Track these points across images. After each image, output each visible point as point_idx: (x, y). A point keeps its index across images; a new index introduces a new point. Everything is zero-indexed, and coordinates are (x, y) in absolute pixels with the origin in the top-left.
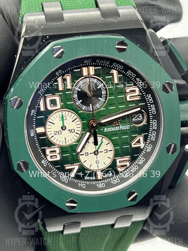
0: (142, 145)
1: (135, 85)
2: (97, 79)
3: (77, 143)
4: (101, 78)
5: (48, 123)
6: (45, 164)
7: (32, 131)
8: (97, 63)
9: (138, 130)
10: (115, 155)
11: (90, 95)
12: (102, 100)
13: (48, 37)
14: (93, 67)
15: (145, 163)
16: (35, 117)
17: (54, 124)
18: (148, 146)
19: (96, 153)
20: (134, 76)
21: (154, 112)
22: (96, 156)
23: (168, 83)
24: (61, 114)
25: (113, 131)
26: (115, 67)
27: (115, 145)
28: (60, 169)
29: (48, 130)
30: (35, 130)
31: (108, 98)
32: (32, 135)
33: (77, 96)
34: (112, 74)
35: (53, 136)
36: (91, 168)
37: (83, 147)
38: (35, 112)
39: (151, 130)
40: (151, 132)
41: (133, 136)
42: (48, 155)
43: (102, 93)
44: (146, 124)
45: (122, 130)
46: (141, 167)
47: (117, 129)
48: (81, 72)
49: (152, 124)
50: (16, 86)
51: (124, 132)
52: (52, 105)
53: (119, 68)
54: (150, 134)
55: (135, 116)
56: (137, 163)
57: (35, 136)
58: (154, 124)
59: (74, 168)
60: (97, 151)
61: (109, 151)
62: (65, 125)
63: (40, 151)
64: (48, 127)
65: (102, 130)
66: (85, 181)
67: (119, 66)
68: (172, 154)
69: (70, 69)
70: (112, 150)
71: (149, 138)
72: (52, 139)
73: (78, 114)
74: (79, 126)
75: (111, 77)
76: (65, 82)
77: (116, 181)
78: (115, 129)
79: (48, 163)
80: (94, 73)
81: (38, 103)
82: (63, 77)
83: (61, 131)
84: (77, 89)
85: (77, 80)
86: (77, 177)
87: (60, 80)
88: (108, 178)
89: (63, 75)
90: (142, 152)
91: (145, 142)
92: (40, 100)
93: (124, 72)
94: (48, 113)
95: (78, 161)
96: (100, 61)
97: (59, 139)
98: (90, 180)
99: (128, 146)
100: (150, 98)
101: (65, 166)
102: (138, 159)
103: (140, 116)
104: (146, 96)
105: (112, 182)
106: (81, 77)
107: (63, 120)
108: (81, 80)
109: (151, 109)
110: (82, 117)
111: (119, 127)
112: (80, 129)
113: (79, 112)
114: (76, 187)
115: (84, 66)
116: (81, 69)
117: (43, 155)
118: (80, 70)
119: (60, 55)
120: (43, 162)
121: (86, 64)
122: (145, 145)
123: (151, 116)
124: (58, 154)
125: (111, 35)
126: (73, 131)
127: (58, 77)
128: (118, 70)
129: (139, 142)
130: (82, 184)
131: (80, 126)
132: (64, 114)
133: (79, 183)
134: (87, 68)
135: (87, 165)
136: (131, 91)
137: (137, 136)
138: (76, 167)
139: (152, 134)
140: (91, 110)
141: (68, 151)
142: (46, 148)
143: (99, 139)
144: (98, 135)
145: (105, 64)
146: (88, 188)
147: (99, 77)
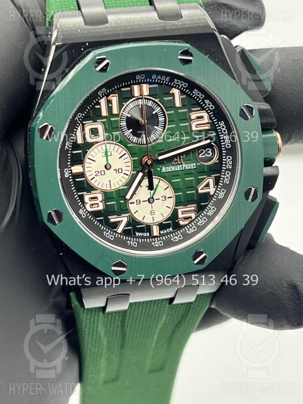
0: (212, 190)
1: (203, 109)
2: (153, 101)
3: (126, 187)
4: (158, 99)
5: (87, 161)
6: (84, 215)
7: (66, 171)
8: (152, 80)
9: (206, 170)
10: (176, 203)
11: (143, 123)
12: (159, 129)
13: (87, 44)
14: (148, 85)
15: (216, 213)
16: (70, 152)
17: (94, 161)
18: (220, 191)
19: (151, 200)
20: (202, 96)
21: (228, 146)
22: (150, 205)
23: (247, 106)
24: (104, 148)
25: (173, 171)
26: (176, 85)
27: (176, 190)
28: (104, 222)
29: (87, 170)
30: (69, 169)
31: (167, 126)
32: (67, 175)
33: (125, 123)
34: (173, 95)
35: (94, 178)
36: (144, 221)
37: (134, 193)
38: (70, 145)
39: (224, 169)
40: (223, 172)
41: (199, 177)
42: (87, 203)
43: (159, 119)
44: (217, 161)
45: (185, 170)
46: (210, 219)
47: (179, 168)
48: (132, 91)
49: (226, 161)
50: (46, 110)
51: (188, 173)
52: (93, 135)
53: (182, 87)
54: (223, 175)
55: (203, 151)
56: (206, 213)
57: (71, 177)
58: (228, 162)
59: (122, 221)
60: (152, 198)
61: (168, 198)
62: (109, 163)
63: (77, 197)
64: (86, 165)
65: (159, 169)
66: (136, 237)
67: (182, 83)
68: (252, 201)
69: (117, 87)
70: (171, 197)
71: (222, 180)
72: (92, 182)
73: (127, 148)
74: (128, 164)
75: (171, 98)
76: (110, 105)
77: (177, 238)
78: (176, 168)
79: (87, 214)
80: (148, 94)
81: (74, 133)
82: (107, 98)
83: (104, 171)
84: (126, 114)
85: (126, 102)
86: (126, 232)
87: (103, 102)
88: (167, 234)
89: (107, 96)
90: (211, 199)
91: (216, 187)
92: (77, 129)
93: (188, 92)
94: (87, 146)
95: (127, 211)
96: (157, 77)
97: (102, 182)
98: (143, 237)
99: (194, 192)
100: (223, 127)
101: (110, 217)
102: (207, 209)
103: (210, 152)
104: (218, 124)
105: (172, 239)
106: (131, 98)
107: (106, 155)
108: (131, 103)
109: (224, 142)
110: (133, 152)
111: (181, 166)
112: (129, 169)
113: (129, 145)
114: (124, 245)
115: (136, 84)
116: (131, 87)
117: (81, 203)
118: (129, 89)
119: (105, 68)
120: (81, 212)
121: (138, 80)
122: (216, 190)
123: (224, 150)
124: (101, 201)
125: (171, 42)
126: (120, 171)
127: (101, 98)
128: (180, 89)
129: (208, 185)
130: (132, 242)
131: (130, 164)
132: (108, 148)
133: (128, 240)
134: (139, 86)
135: (139, 217)
136: (198, 118)
137: (205, 178)
138: (124, 220)
139: (225, 175)
140: (145, 143)
141: (114, 198)
142: (85, 193)
143: (155, 181)
144: (153, 177)
145: (163, 81)
146: (141, 247)
147: (156, 98)
